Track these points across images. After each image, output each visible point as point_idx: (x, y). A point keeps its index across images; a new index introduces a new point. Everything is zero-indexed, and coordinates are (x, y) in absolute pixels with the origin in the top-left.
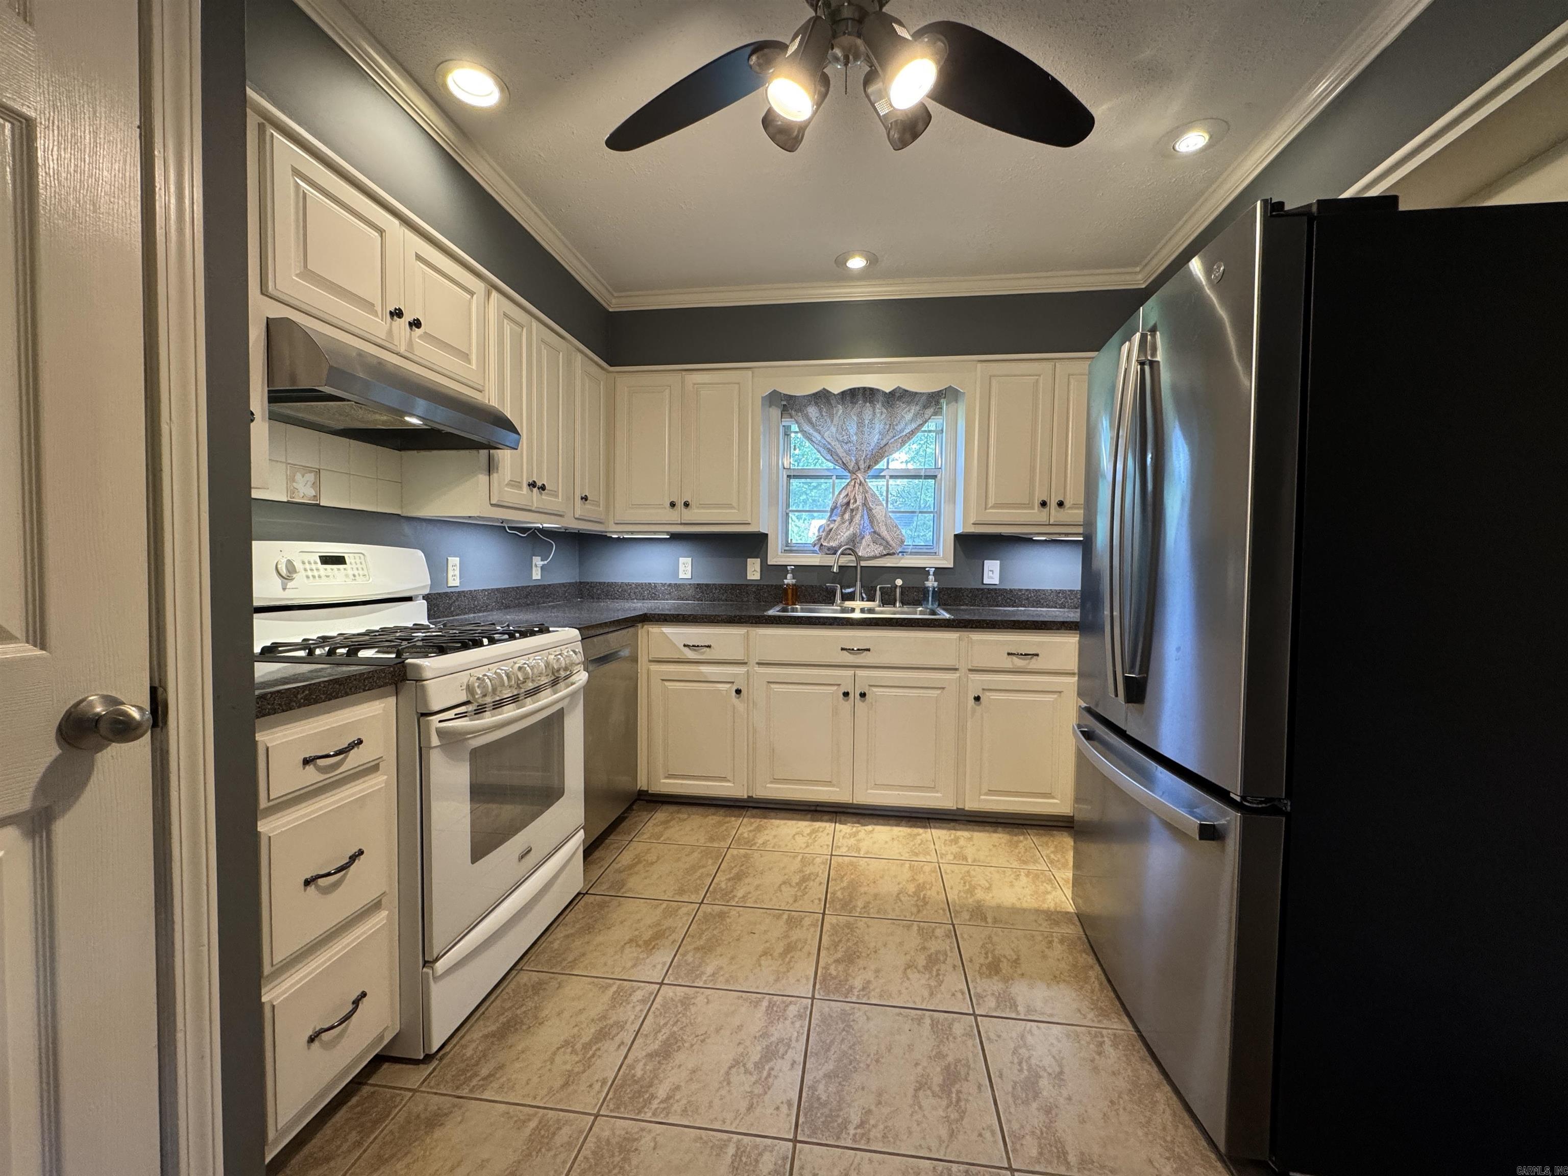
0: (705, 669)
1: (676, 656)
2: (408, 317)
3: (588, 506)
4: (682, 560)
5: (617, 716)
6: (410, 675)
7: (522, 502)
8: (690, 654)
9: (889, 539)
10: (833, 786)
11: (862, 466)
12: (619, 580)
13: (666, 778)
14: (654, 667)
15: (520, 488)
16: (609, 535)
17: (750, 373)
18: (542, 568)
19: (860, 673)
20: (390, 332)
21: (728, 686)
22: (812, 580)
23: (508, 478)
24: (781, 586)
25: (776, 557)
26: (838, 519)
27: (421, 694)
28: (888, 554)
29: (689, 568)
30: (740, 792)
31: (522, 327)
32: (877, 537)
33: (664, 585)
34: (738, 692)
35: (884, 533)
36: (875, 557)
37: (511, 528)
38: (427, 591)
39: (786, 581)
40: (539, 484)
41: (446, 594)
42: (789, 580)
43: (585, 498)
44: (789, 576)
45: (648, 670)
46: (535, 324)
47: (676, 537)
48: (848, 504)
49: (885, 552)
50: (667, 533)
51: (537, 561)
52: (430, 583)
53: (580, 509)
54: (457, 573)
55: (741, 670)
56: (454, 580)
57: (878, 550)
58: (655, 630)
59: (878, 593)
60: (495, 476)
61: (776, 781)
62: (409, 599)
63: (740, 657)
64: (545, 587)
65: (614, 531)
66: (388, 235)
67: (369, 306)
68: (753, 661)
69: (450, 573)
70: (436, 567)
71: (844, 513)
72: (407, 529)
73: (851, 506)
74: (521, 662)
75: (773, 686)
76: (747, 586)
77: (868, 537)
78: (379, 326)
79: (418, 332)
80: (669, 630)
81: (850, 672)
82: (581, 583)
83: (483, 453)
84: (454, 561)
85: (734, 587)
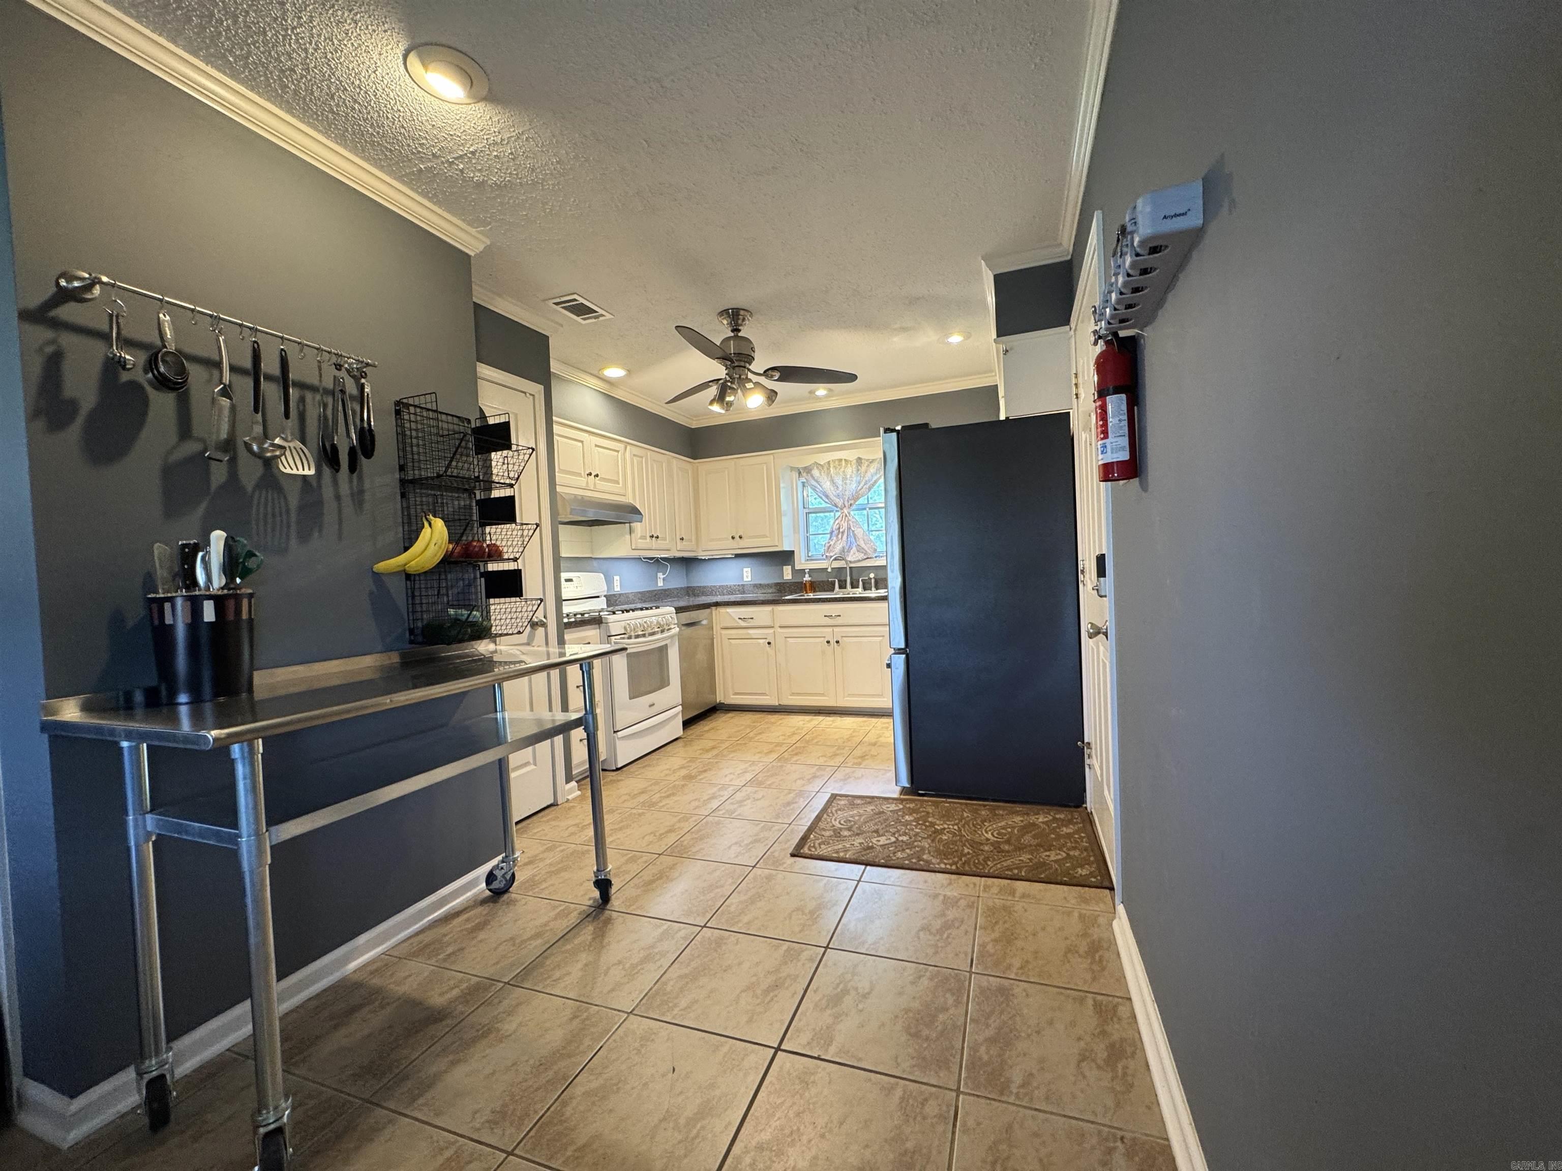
0: (751, 631)
1: (735, 625)
2: (593, 475)
3: (684, 542)
4: (745, 570)
5: (701, 656)
6: (604, 621)
7: (649, 546)
8: (742, 624)
9: (866, 549)
10: (825, 696)
11: (847, 505)
12: (709, 584)
13: (734, 695)
14: (724, 632)
15: (646, 539)
16: (700, 558)
17: (772, 457)
18: (664, 579)
19: (836, 629)
20: (587, 483)
21: (764, 640)
22: (822, 577)
23: (639, 535)
24: (802, 582)
25: (801, 562)
26: (835, 538)
27: (608, 629)
28: (868, 558)
29: (750, 575)
30: (775, 703)
31: (642, 457)
32: (860, 549)
33: (735, 586)
34: (769, 643)
35: (863, 545)
36: (859, 561)
37: (644, 558)
38: (605, 593)
39: (805, 579)
40: (655, 535)
41: (614, 595)
42: (807, 578)
43: (682, 539)
44: (807, 575)
45: (721, 634)
46: (649, 453)
47: (738, 556)
48: (839, 528)
49: (865, 557)
50: (732, 554)
51: (661, 575)
52: (606, 589)
53: (680, 545)
54: (619, 584)
55: (771, 631)
56: (617, 589)
57: (861, 556)
58: (723, 610)
59: (861, 583)
60: (633, 535)
61: (793, 694)
62: (598, 597)
63: (769, 623)
64: (665, 590)
65: (702, 555)
66: (585, 443)
67: (579, 475)
68: (777, 625)
69: (615, 584)
70: (609, 582)
71: (838, 534)
72: (595, 563)
73: (841, 530)
74: (645, 620)
75: (788, 639)
76: (784, 583)
77: (854, 549)
78: (582, 481)
79: (597, 478)
80: (731, 610)
81: (830, 629)
82: (688, 587)
83: (627, 525)
84: (617, 578)
85: (777, 584)
